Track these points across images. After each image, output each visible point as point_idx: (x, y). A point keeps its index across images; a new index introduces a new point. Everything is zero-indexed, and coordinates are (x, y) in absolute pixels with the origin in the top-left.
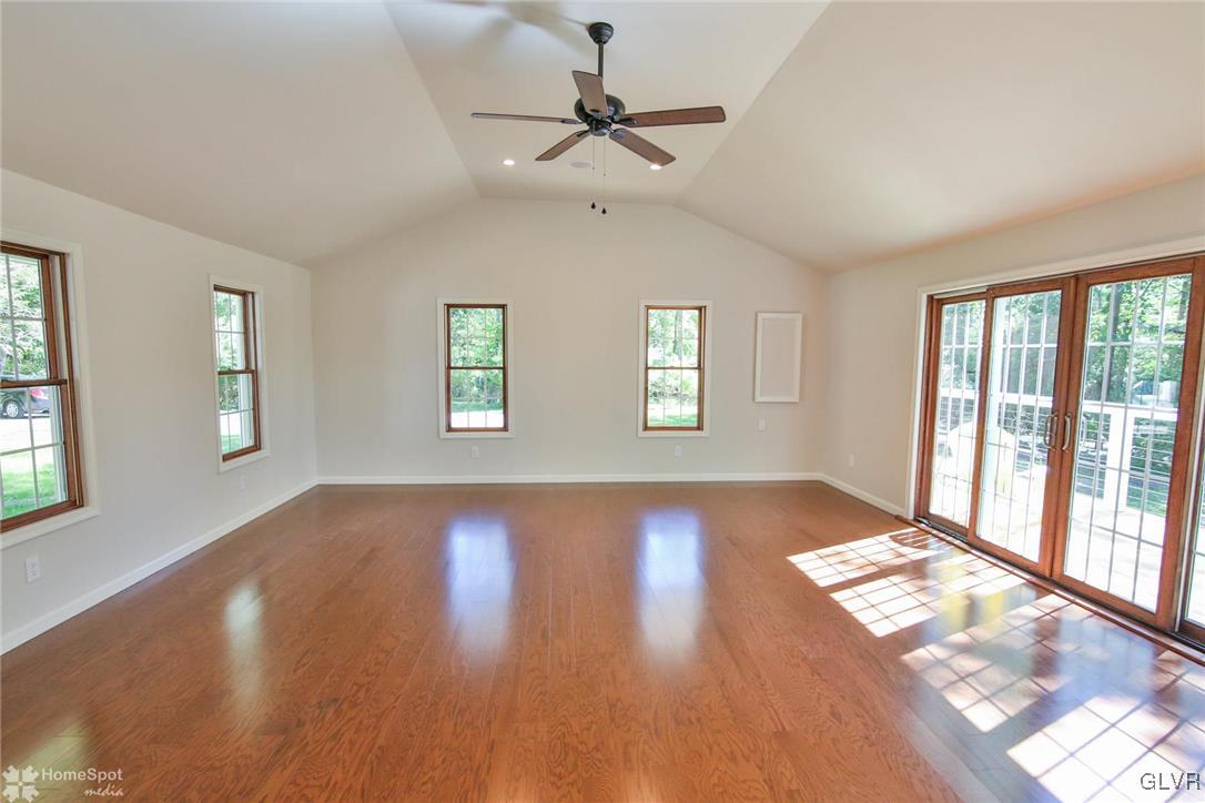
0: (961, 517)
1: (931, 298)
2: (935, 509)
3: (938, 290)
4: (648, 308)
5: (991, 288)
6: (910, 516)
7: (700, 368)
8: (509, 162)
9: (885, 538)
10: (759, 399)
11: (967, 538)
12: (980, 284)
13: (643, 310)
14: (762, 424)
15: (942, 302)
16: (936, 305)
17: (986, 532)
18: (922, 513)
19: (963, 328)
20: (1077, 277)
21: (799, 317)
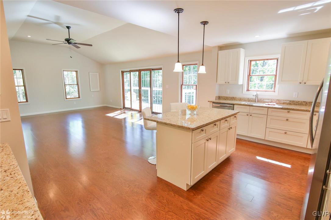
0: (130, 107)
1: (122, 71)
2: (126, 106)
3: (123, 70)
4: (63, 71)
5: (130, 71)
6: (122, 108)
7: (77, 84)
8: (29, 36)
9: (119, 111)
10: (91, 91)
11: (131, 109)
12: (129, 70)
13: (62, 71)
14: (93, 96)
15: (124, 72)
16: (123, 72)
17: (133, 108)
18: (124, 108)
19: (127, 76)
20: (140, 70)
21: (98, 73)
